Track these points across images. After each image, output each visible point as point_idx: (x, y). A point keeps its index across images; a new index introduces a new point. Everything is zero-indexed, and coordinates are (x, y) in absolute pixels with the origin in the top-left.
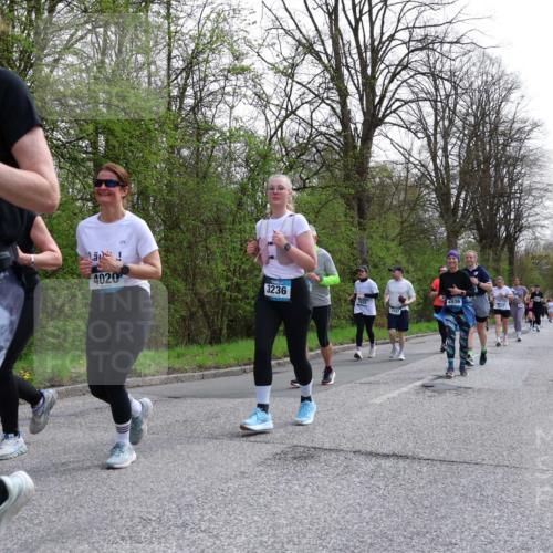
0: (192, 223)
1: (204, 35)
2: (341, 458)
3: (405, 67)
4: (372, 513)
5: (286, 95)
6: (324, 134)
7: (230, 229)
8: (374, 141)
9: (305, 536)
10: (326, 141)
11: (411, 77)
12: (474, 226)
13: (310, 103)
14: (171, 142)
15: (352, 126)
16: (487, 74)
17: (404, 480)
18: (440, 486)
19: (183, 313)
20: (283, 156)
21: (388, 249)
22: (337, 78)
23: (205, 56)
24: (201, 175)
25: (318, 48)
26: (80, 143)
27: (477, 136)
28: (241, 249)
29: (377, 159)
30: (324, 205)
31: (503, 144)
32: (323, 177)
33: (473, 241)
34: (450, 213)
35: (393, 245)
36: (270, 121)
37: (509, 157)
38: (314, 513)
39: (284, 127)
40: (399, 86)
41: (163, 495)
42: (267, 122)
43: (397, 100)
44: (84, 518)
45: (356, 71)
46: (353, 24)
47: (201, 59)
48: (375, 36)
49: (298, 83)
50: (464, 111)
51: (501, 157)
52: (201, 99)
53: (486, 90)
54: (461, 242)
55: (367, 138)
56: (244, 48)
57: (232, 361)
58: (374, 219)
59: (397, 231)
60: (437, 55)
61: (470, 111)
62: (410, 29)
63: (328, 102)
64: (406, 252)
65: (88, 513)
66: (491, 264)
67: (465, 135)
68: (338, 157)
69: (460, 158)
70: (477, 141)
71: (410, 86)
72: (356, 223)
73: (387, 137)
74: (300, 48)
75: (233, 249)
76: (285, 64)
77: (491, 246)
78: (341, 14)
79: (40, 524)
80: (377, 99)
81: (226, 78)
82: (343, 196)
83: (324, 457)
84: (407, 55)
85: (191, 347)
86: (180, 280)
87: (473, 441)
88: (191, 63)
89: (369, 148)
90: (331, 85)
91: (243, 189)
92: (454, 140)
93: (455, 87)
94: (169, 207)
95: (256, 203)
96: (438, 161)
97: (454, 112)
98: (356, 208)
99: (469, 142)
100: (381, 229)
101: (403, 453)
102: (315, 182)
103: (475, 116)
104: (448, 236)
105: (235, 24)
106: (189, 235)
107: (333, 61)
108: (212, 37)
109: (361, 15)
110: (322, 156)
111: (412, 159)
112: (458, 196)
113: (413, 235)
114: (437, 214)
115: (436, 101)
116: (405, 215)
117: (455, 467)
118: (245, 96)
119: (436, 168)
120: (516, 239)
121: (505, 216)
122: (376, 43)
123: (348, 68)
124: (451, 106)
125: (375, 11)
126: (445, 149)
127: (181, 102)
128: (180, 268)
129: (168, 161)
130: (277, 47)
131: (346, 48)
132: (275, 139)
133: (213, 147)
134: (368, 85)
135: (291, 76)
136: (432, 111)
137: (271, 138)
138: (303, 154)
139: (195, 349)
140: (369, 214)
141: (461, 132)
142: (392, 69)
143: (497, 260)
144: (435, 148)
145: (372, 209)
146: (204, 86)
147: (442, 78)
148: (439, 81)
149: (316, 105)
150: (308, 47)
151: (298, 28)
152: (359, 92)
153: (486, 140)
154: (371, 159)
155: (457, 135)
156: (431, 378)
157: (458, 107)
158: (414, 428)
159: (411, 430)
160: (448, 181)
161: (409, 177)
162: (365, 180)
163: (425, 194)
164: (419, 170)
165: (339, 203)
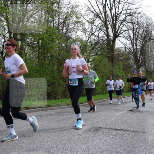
1: (69, 13)
2: (107, 130)
3: (125, 21)
4: (116, 146)
5: (91, 29)
6: (102, 40)
8: (116, 42)
9: (97, 152)
10: (102, 42)
11: (127, 24)
12: (144, 65)
13: (98, 31)
14: (60, 42)
15: (110, 37)
16: (148, 22)
17: (125, 137)
18: (135, 138)
19: (63, 90)
20: (90, 46)
22: (105, 24)
23: (69, 18)
24: (68, 51)
25: (100, 16)
26: (35, 42)
27: (145, 40)
29: (117, 47)
30: (102, 59)
32: (102, 52)
33: (144, 69)
34: (137, 62)
35: (121, 71)
38: (99, 146)
40: (123, 26)
41: (57, 140)
42: (86, 36)
43: (122, 30)
44: (36, 146)
45: (111, 22)
46: (110, 9)
47: (68, 19)
48: (116, 12)
49: (95, 25)
50: (141, 33)
52: (68, 30)
53: (147, 27)
54: (140, 70)
55: (114, 41)
56: (80, 16)
58: (116, 63)
59: (123, 67)
60: (134, 17)
61: (143, 33)
62: (126, 10)
63: (103, 31)
64: (125, 73)
65: (37, 145)
66: (149, 76)
67: (142, 40)
68: (106, 46)
69: (140, 46)
70: (145, 42)
71: (126, 26)
72: (111, 64)
73: (120, 40)
74: (95, 16)
76: (91, 20)
78: (107, 6)
79: (23, 148)
80: (117, 30)
81: (75, 24)
82: (107, 57)
83: (102, 130)
84: (125, 17)
85: (65, 99)
86: (62, 80)
87: (144, 126)
88: (65, 20)
89: (115, 44)
90: (104, 26)
92: (138, 41)
93: (139, 26)
94: (59, 60)
96: (134, 47)
97: (139, 33)
98: (111, 60)
99: (143, 42)
100: (118, 66)
101: (125, 129)
102: (99, 53)
103: (145, 34)
104: (137, 68)
105: (77, 9)
107: (104, 19)
108: (71, 13)
109: (112, 6)
111: (127, 47)
112: (140, 57)
113: (127, 68)
114: (134, 62)
115: (133, 30)
116: (125, 62)
117: (139, 133)
118: (80, 29)
119: (133, 49)
122: (117, 14)
123: (109, 21)
124: (138, 32)
125: (116, 5)
126: (136, 44)
127: (62, 31)
129: (59, 47)
130: (89, 16)
131: (108, 16)
132: (88, 41)
133: (71, 43)
134: (114, 26)
135: (93, 24)
136: (132, 33)
137: (87, 41)
138: (96, 45)
139: (66, 100)
140: (114, 62)
141: (141, 39)
142: (121, 21)
144: (133, 43)
145: (116, 61)
146: (69, 27)
147: (135, 24)
148: (134, 25)
149: (100, 31)
150: (97, 16)
151: (95, 10)
152: (112, 28)
153: (148, 41)
154: (115, 47)
155: (139, 40)
156: (132, 108)
157: (140, 32)
158: (127, 122)
159: (127, 123)
160: (137, 53)
161: (126, 52)
162: (113, 52)
163: (130, 57)
164: (129, 50)
165: (106, 59)
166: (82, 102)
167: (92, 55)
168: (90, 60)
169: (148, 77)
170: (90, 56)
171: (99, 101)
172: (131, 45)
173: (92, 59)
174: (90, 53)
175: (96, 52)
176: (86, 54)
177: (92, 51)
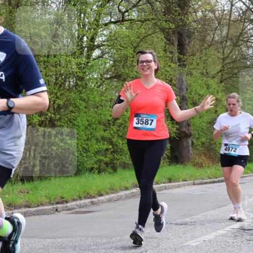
7: (44, 62)
21: (208, 87)
28: (56, 84)
30: (143, 39)
32: (143, 10)
35: (213, 83)
57: (44, 200)
58: (194, 55)
59: (219, 68)
72: (176, 59)
82: (163, 30)
98: (176, 43)
100: (201, 66)
102: (134, 15)
116: (227, 51)
140: (189, 49)
145: (193, 45)
161: (233, 11)
162: (186, 14)
163: (249, 29)
164: (244, 4)
165: (158, 38)
166: (67, 197)
167: (107, 19)
168: (99, 40)
170: (97, 24)
171: (128, 192)
173: (104, 38)
174: (100, 14)
175: (120, 11)
176: (82, 15)
177: (108, 5)
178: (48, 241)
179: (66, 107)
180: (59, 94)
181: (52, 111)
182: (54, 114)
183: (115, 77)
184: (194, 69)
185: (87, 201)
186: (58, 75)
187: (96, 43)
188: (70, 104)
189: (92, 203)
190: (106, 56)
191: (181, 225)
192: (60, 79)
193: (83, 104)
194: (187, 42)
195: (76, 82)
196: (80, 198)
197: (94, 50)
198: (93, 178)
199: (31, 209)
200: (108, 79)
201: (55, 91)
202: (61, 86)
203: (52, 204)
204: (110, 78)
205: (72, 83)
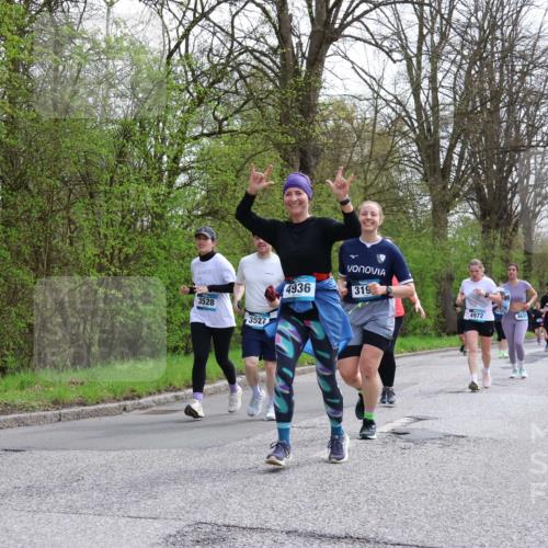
0: (47, 182)
6: (252, 51)
7: (106, 192)
8: (326, 64)
10: (254, 62)
12: (474, 196)
15: (295, 40)
20: (188, 83)
27: (481, 59)
28: (122, 224)
29: (330, 92)
30: (250, 159)
31: (521, 71)
32: (249, 116)
33: (472, 217)
34: (438, 175)
36: (170, 27)
37: (530, 92)
39: (191, 37)
42: (165, 29)
50: (464, 20)
51: (518, 92)
54: (453, 218)
55: (316, 59)
57: (106, 394)
58: (322, 182)
61: (473, 19)
66: (498, 251)
67: (463, 57)
68: (271, 87)
69: (455, 93)
70: (481, 67)
73: (346, 57)
75: (111, 224)
77: (497, 226)
82: (278, 146)
83: (241, 540)
87: (466, 517)
89: (319, 75)
91: (126, 133)
92: (446, 65)
95: (147, 155)
96: (422, 98)
97: (449, 21)
98: (298, 165)
99: (470, 68)
101: (361, 533)
102: (236, 124)
103: (481, 28)
104: (434, 210)
106: (41, 201)
110: (247, 85)
111: (382, 93)
112: (452, 147)
114: (418, 176)
115: (422, 4)
116: (371, 177)
119: (419, 108)
120: (535, 215)
121: (521, 181)
124: (445, 12)
126: (433, 79)
128: (26, 250)
129: (8, 84)
132: (176, 57)
136: (416, 20)
137: (171, 54)
138: (219, 81)
141: (459, 53)
143: (507, 246)
144: (419, 75)
145: (321, 168)
149: (240, 5)
153: (496, 65)
154: (322, 90)
155: (452, 57)
156: (405, 420)
157: (455, 14)
158: (378, 496)
159: (373, 499)
160: (437, 127)
161: (379, 119)
162: (311, 123)
163: (401, 147)
164: (393, 110)
165: (271, 157)
166: (140, 389)
167: (197, 130)
168: (185, 160)
169: (493, 256)
170: (182, 137)
172: (408, 86)
173: (193, 158)
174: (187, 123)
175: (215, 118)
176: (161, 124)
177: (198, 110)
178: (113, 454)
179: (137, 257)
180: (126, 240)
181: (117, 265)
182: (120, 269)
183: (209, 214)
184: (324, 202)
185: (170, 395)
186: (126, 212)
187: (181, 165)
188: (144, 253)
189: (177, 398)
190: (196, 183)
191: (307, 428)
192: (128, 217)
193: (163, 253)
194: (313, 164)
195: (152, 222)
196: (160, 392)
197: (179, 174)
198: (178, 362)
199: (87, 408)
200: (198, 217)
201: (121, 235)
202: (129, 227)
203: (118, 401)
204: (202, 215)
205: (146, 223)
